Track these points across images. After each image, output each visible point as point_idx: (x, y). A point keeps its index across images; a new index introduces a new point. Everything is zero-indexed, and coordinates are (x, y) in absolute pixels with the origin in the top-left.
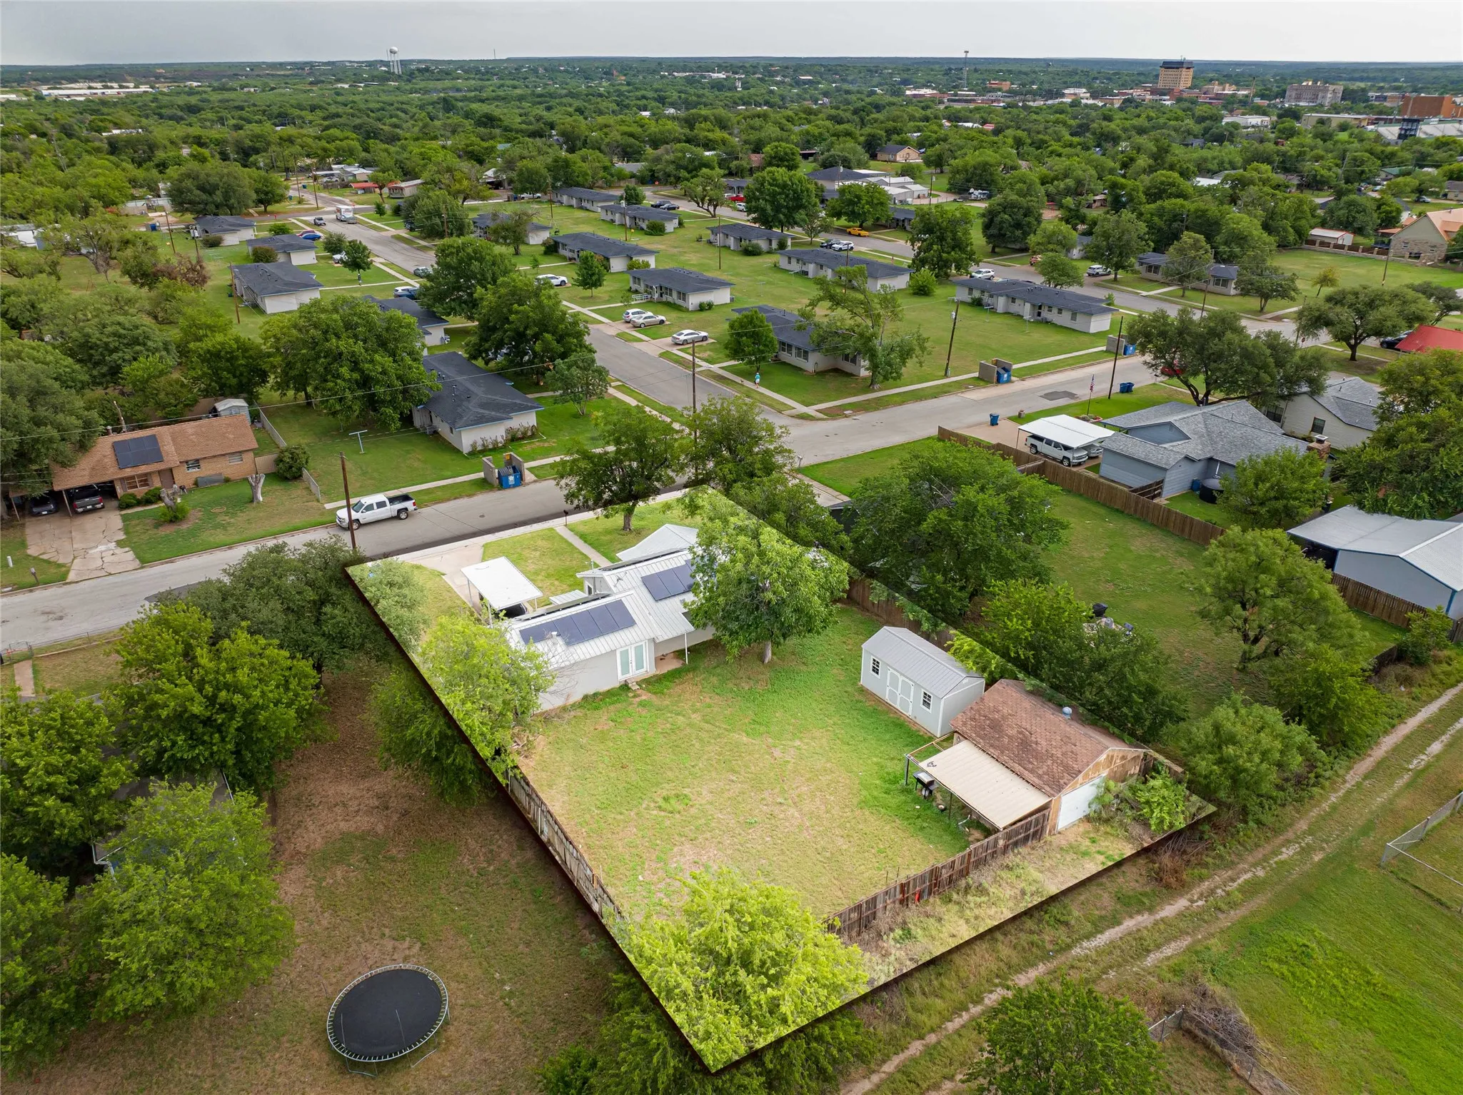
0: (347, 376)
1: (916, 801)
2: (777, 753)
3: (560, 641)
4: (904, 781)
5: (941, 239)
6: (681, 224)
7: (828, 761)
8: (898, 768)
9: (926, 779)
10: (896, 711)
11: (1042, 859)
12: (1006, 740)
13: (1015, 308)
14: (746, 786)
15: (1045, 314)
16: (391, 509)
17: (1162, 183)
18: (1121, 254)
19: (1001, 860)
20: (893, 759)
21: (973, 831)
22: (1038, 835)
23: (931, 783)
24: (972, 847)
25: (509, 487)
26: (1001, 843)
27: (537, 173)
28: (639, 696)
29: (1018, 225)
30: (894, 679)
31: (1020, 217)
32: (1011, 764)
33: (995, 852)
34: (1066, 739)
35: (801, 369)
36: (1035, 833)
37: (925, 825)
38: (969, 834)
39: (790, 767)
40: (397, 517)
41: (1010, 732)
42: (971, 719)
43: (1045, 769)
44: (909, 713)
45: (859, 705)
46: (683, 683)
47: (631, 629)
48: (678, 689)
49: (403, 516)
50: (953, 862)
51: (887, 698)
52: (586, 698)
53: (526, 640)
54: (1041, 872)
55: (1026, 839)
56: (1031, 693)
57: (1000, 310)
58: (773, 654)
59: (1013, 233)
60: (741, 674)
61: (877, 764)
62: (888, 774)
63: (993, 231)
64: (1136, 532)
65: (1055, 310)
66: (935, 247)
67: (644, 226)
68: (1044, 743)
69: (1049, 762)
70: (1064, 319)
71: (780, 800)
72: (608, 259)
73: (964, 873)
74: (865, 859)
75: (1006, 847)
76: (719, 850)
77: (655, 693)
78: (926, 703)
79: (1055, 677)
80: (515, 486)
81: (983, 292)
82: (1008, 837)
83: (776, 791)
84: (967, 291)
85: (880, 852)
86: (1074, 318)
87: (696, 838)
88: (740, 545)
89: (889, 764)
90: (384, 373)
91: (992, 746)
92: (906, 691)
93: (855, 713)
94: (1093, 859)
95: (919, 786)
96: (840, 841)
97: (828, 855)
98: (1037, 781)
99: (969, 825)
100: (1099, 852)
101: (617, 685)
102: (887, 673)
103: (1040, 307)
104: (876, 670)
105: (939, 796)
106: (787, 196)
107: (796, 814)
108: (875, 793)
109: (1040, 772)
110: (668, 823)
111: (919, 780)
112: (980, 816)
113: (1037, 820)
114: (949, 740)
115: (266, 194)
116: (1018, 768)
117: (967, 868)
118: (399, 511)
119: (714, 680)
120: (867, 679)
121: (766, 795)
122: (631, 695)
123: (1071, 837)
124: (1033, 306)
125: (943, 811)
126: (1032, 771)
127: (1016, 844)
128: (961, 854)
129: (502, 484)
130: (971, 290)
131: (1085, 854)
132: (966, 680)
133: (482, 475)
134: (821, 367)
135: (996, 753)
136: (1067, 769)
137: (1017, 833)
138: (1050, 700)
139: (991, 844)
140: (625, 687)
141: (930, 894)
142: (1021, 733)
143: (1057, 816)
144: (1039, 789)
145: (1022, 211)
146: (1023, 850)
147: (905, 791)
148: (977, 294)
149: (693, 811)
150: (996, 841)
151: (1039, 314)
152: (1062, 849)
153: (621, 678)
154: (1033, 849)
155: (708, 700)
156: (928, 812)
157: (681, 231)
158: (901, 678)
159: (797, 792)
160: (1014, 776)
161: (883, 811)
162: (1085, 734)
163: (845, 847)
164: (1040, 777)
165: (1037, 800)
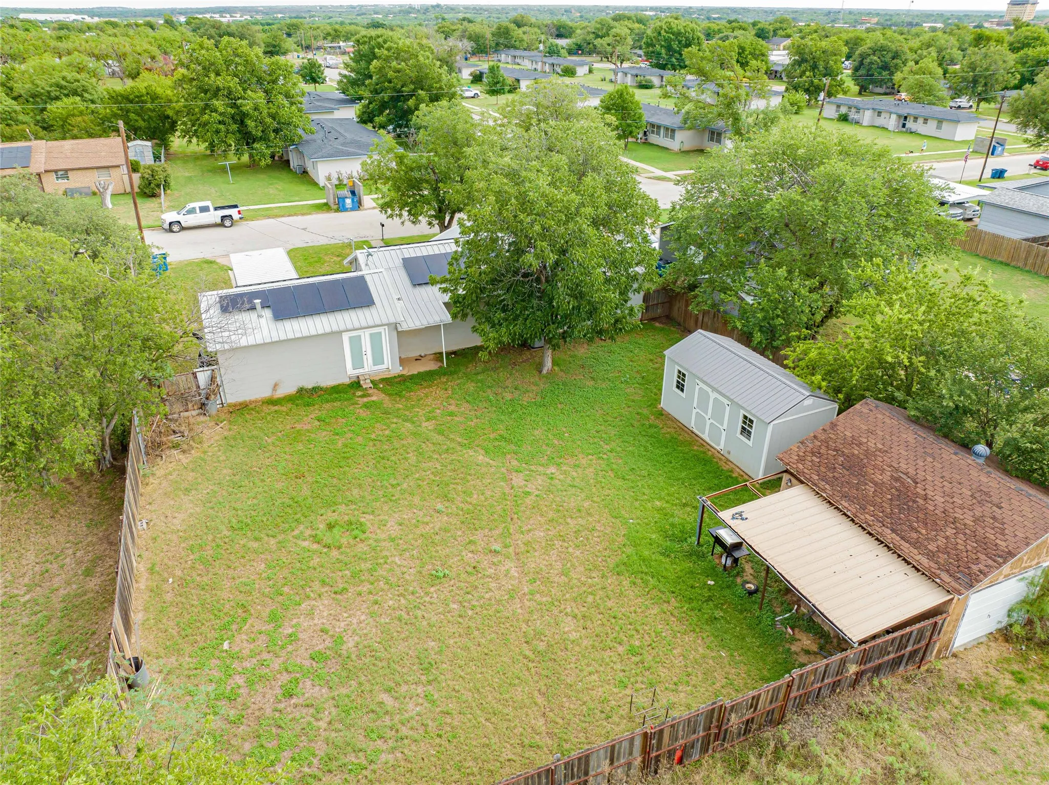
0: (221, 109)
1: (711, 572)
2: (518, 480)
3: (268, 313)
4: (694, 539)
5: (814, 67)
6: (590, 71)
7: (587, 498)
8: (688, 518)
9: (729, 538)
10: (703, 444)
11: (929, 703)
12: (871, 488)
13: (880, 121)
14: (453, 520)
15: (910, 124)
16: (214, 216)
17: (1026, 38)
18: (986, 85)
19: (847, 698)
20: (685, 505)
21: (799, 635)
22: (919, 657)
23: (737, 546)
24: (796, 672)
25: (346, 210)
26: (853, 669)
27: (483, 37)
28: (369, 395)
29: (885, 67)
30: (704, 396)
31: (888, 58)
32: (877, 528)
33: (836, 684)
34: (981, 496)
35: (667, 149)
36: (914, 653)
37: (718, 613)
38: (794, 640)
39: (529, 500)
40: (221, 225)
41: (878, 477)
42: (813, 453)
43: (941, 541)
44: (721, 446)
45: (652, 431)
46: (430, 386)
47: (366, 311)
48: (421, 394)
49: (227, 223)
50: (756, 698)
51: (692, 425)
52: (301, 391)
53: (225, 309)
54: (924, 730)
55: (896, 663)
56: (915, 421)
57: (865, 123)
58: (554, 363)
59: (880, 73)
60: (508, 383)
61: (660, 510)
62: (673, 525)
63: (862, 72)
64: (1028, 283)
65: (920, 121)
66: (808, 73)
67: (559, 71)
68: (939, 499)
69: (950, 532)
70: (930, 128)
71: (496, 547)
72: (518, 81)
73: (776, 718)
74: (602, 662)
75: (859, 675)
76: (371, 615)
77: (390, 395)
78: (745, 432)
79: (961, 393)
80: (352, 209)
81: (850, 108)
82: (865, 658)
83: (496, 532)
84: (834, 107)
85: (633, 652)
86: (939, 127)
87: (345, 590)
88: (495, 187)
89: (677, 511)
90: (256, 109)
91: (845, 496)
92: (718, 414)
93: (643, 440)
94: (1022, 717)
95: (718, 549)
96: (568, 625)
97: (542, 646)
98: (925, 561)
99: (794, 623)
100: (1033, 703)
101: (347, 381)
102: (694, 387)
103: (906, 118)
104: (680, 387)
105: (748, 568)
106: (680, 42)
107: (514, 573)
108: (646, 553)
109: (932, 547)
110: (315, 561)
111: (718, 540)
112: (814, 611)
113: (921, 632)
114: (772, 485)
115: (274, 46)
116: (889, 535)
117: (783, 709)
118: (223, 218)
119: (471, 387)
120: (670, 400)
121: (478, 537)
122: (359, 393)
123: (977, 666)
124: (899, 116)
125: (751, 593)
126: (915, 544)
127: (877, 670)
128: (773, 684)
129: (340, 207)
130: (839, 106)
131: (1005, 703)
132: (810, 401)
133: (325, 201)
134: (686, 147)
135: (852, 509)
136: (984, 545)
137: (883, 651)
138: (946, 436)
139: (833, 669)
140: (356, 384)
141: (705, 749)
142: (897, 479)
143: (955, 627)
144: (930, 577)
145: (890, 55)
146: (888, 681)
147: (695, 554)
148: (843, 110)
149: (362, 548)
150: (843, 663)
151: (904, 126)
152: (960, 687)
153: (351, 371)
154: (907, 680)
155: (452, 408)
156: (727, 592)
157: (591, 76)
158: (713, 395)
159: (528, 537)
160: (881, 550)
161: (653, 582)
162: (1019, 491)
163: (574, 636)
164: (931, 556)
165: (927, 597)
